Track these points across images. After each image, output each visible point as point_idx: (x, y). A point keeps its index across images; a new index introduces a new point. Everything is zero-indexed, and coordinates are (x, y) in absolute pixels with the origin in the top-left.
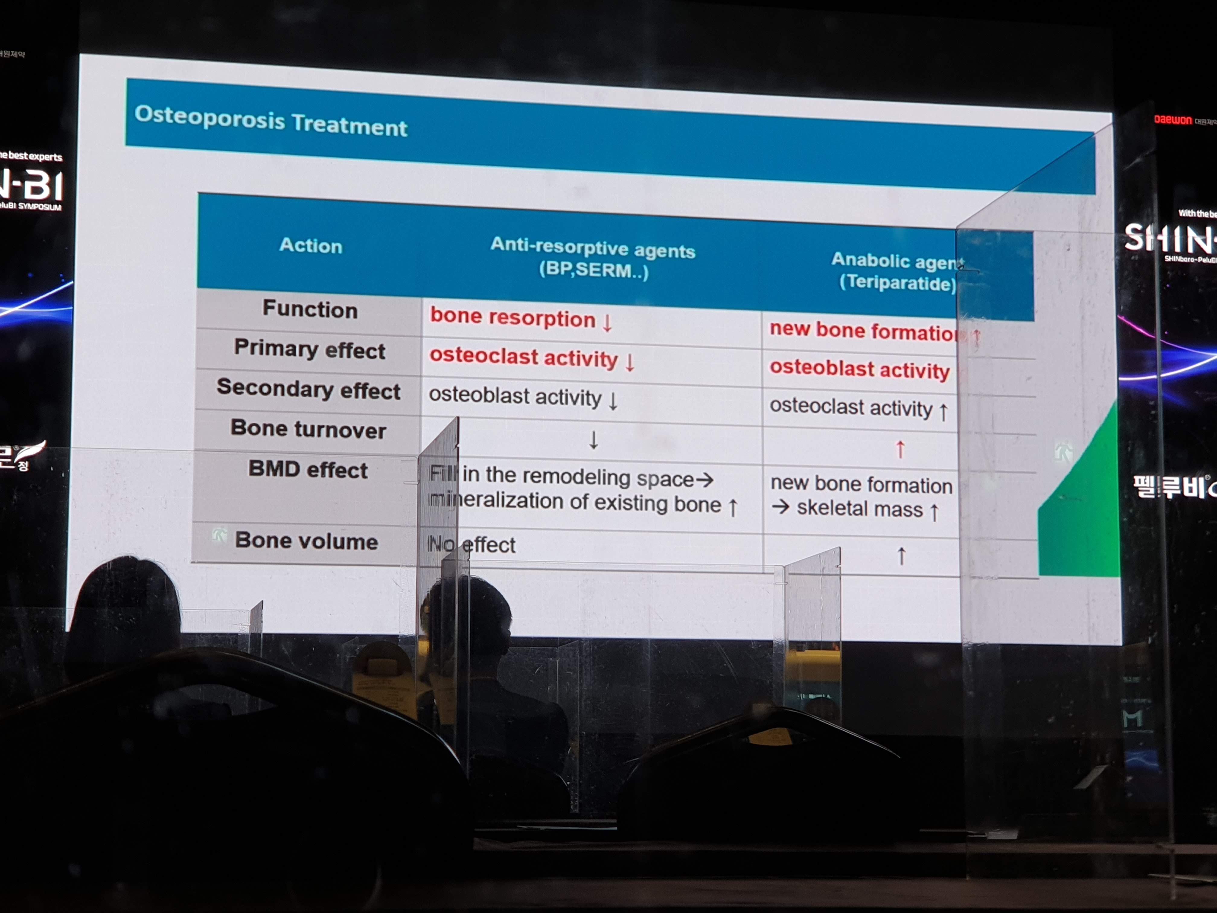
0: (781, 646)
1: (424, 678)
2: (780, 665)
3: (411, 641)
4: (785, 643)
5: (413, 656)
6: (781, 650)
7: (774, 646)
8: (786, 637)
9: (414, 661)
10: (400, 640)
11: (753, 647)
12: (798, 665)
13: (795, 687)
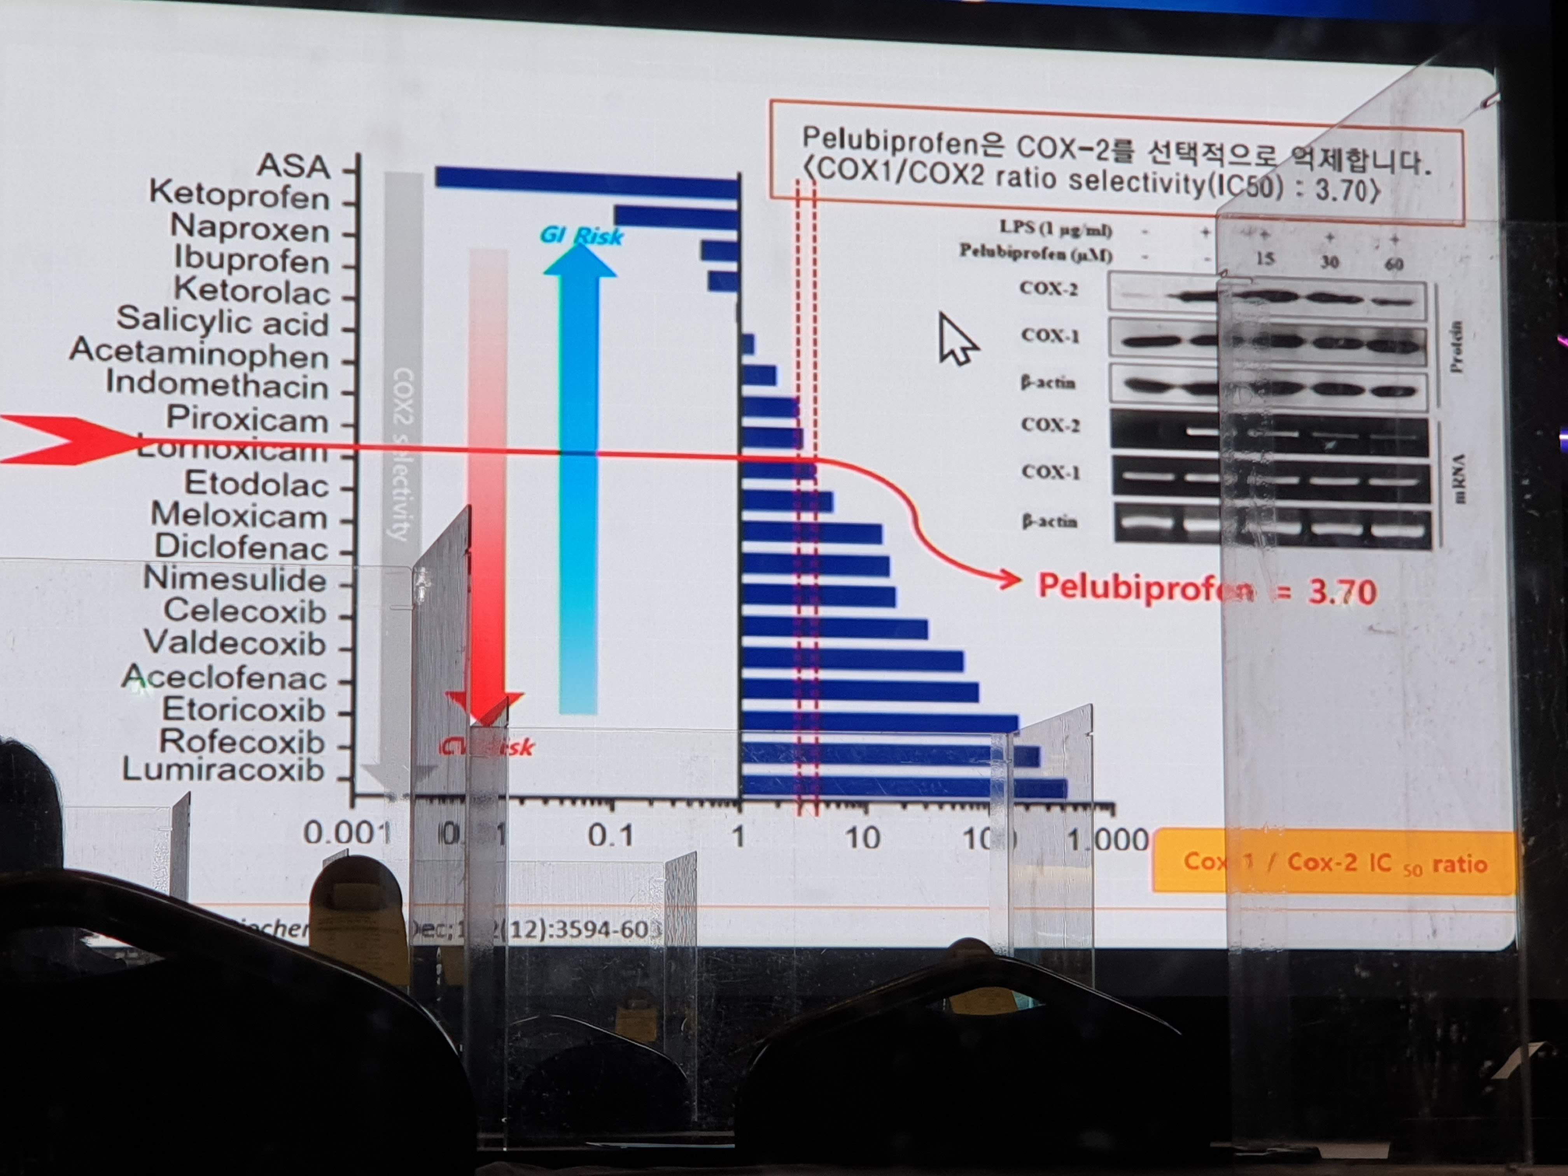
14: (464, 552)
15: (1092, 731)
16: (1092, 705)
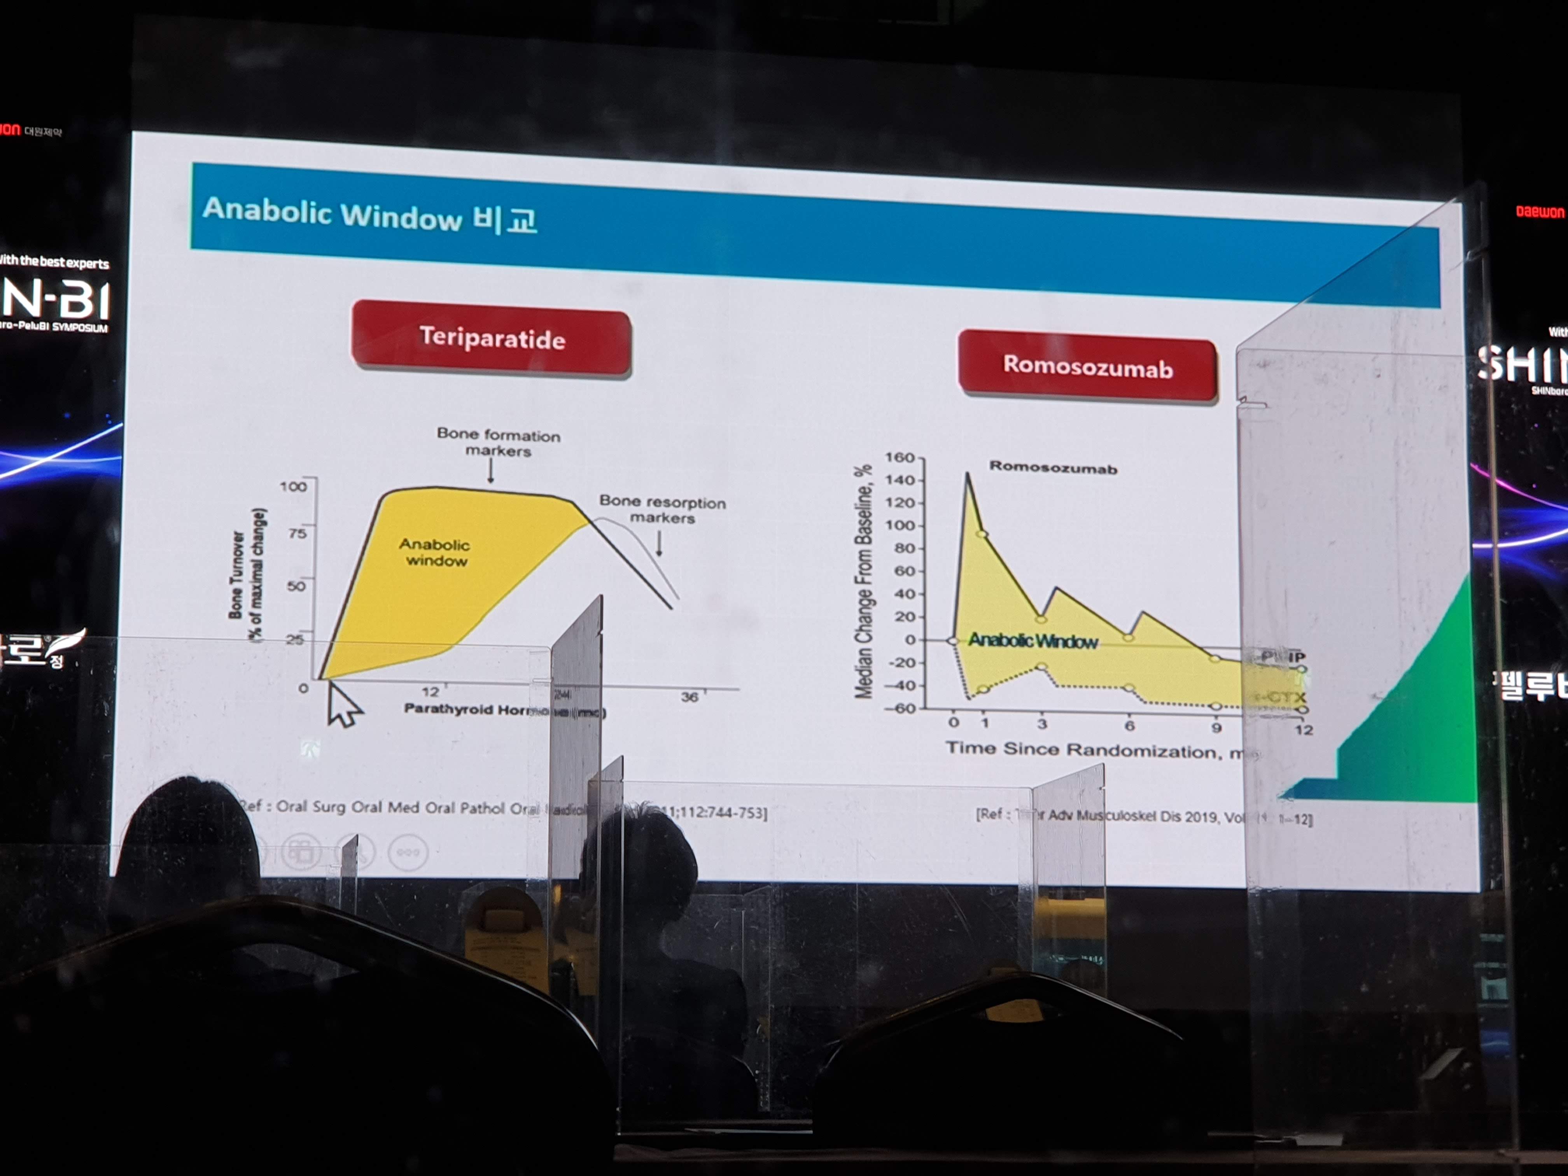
0: (1028, 893)
1: (559, 935)
2: (1028, 917)
3: (541, 886)
4: (1034, 888)
5: (544, 905)
6: (1029, 898)
7: (1020, 892)
8: (1036, 880)
9: (545, 912)
10: (527, 885)
11: (992, 894)
12: (1051, 917)
13: (1046, 943)
14: (597, 634)
15: (1104, 785)
16: (1104, 764)
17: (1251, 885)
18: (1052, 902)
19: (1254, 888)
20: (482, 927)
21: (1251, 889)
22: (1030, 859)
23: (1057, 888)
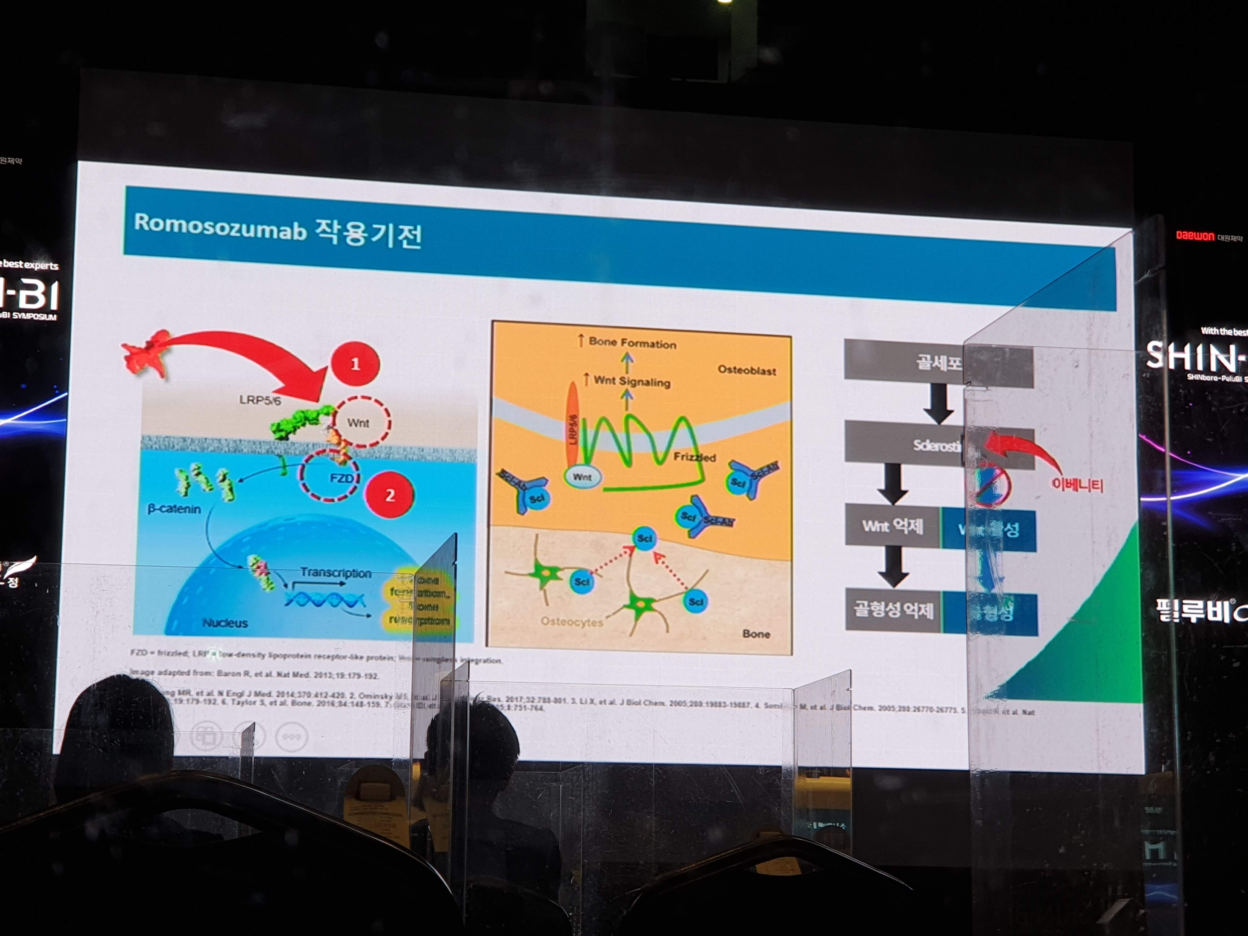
0: (790, 772)
1: (419, 803)
2: (789, 791)
3: (404, 764)
4: (794, 768)
5: (407, 780)
6: (790, 776)
7: (783, 771)
8: (796, 762)
9: (407, 786)
10: (393, 764)
11: (760, 773)
12: (808, 792)
13: (804, 814)
14: (452, 564)
15: (851, 687)
16: (851, 670)
17: (973, 768)
18: (809, 780)
19: (975, 770)
20: (358, 797)
21: (973, 771)
22: (791, 745)
23: (813, 768)
